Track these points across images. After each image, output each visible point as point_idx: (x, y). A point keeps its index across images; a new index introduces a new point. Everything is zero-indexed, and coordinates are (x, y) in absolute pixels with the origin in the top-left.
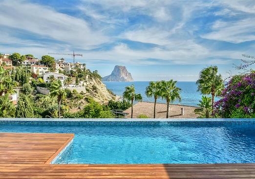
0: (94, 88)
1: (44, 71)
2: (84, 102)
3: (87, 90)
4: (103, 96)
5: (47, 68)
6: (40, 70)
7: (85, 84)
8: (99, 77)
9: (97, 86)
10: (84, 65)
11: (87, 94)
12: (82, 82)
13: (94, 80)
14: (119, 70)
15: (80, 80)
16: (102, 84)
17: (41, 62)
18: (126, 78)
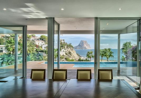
0: (70, 53)
1: (42, 44)
2: (64, 60)
3: (66, 54)
4: (74, 57)
5: (44, 42)
6: (40, 43)
7: (65, 51)
8: (72, 47)
9: (71, 52)
10: (64, 40)
11: (66, 56)
12: (63, 50)
13: (69, 49)
14: (83, 43)
15: (62, 48)
16: (74, 51)
17: (40, 39)
18: (87, 47)
